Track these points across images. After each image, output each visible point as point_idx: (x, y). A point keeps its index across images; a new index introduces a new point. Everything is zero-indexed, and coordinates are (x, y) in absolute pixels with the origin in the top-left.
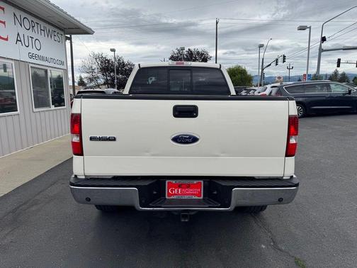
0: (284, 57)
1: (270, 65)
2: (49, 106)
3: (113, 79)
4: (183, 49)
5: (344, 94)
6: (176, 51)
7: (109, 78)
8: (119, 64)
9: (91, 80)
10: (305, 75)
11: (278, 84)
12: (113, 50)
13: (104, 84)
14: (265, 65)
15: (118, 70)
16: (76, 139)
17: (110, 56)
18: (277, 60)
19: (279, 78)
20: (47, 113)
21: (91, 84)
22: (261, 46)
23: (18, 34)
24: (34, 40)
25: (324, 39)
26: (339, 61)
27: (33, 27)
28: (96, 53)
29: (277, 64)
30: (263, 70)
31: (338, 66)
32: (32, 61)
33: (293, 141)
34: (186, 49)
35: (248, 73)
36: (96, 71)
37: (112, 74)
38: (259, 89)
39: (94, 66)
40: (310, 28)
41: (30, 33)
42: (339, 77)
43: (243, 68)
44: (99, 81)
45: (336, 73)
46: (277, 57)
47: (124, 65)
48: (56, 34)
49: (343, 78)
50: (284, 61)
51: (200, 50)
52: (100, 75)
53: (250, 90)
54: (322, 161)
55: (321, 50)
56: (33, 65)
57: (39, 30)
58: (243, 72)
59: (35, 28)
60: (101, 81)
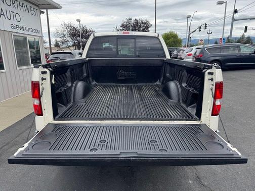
0: (206, 25)
1: (195, 31)
2: (29, 65)
3: (79, 42)
4: (130, 19)
5: (250, 54)
6: (126, 21)
7: (76, 42)
8: (84, 31)
9: (63, 43)
10: (221, 39)
11: (201, 46)
12: (79, 21)
13: (73, 46)
14: (192, 31)
15: (82, 35)
16: (36, 102)
17: (76, 25)
18: (200, 27)
19: (201, 40)
20: (28, 70)
21: (63, 46)
22: (189, 17)
23: (2, 10)
24: (14, 14)
25: (236, 11)
26: (246, 28)
27: (13, 4)
28: (66, 23)
29: (200, 30)
30: (190, 34)
31: (245, 31)
32: (14, 30)
33: (218, 103)
34: (133, 19)
35: (179, 37)
36: (66, 36)
37: (78, 38)
38: (187, 49)
39: (65, 33)
40: (226, 2)
41: (11, 9)
42: (245, 39)
43: (175, 33)
44: (69, 44)
45: (243, 37)
46: (200, 25)
47: (87, 32)
48: (32, 9)
49: (249, 41)
50: (205, 28)
51: (144, 20)
52: (69, 39)
53: (181, 50)
54: (234, 107)
55: (234, 20)
56: (15, 34)
57: (19, 6)
58: (175, 36)
59: (15, 4)
60: (71, 44)
